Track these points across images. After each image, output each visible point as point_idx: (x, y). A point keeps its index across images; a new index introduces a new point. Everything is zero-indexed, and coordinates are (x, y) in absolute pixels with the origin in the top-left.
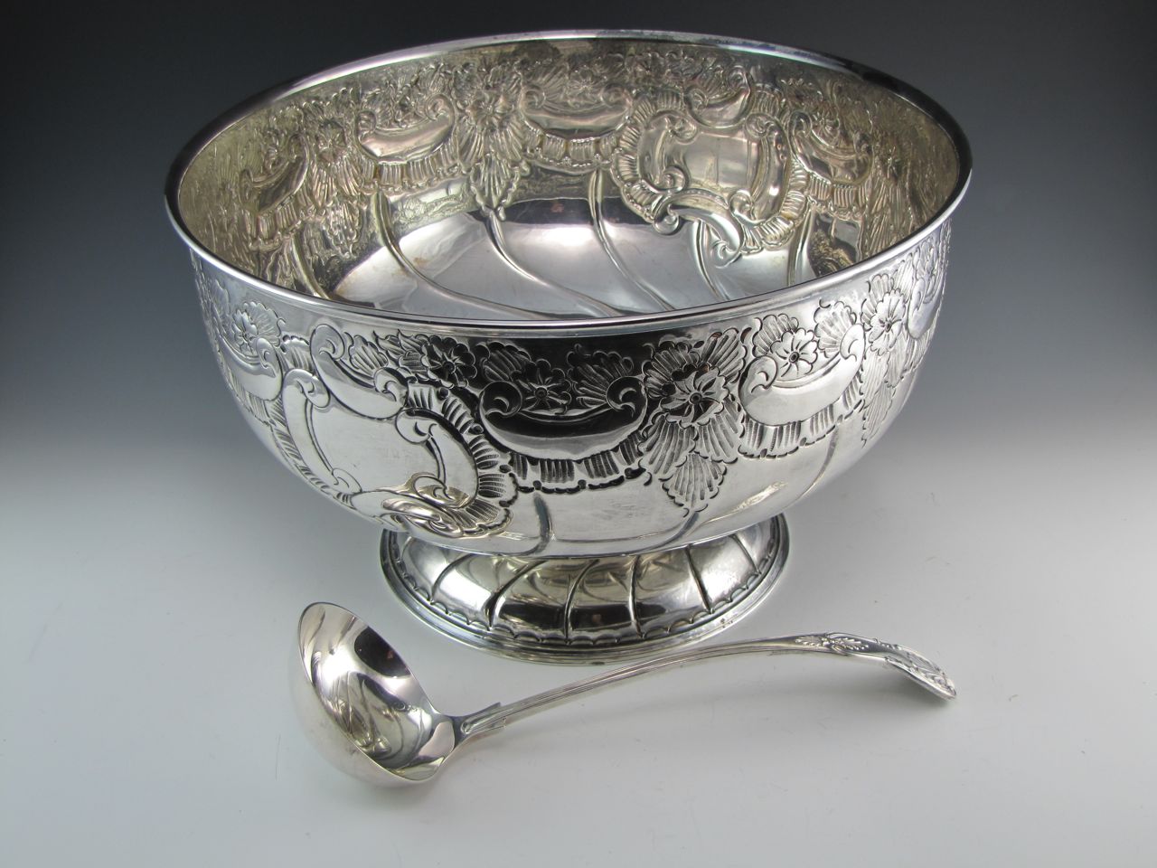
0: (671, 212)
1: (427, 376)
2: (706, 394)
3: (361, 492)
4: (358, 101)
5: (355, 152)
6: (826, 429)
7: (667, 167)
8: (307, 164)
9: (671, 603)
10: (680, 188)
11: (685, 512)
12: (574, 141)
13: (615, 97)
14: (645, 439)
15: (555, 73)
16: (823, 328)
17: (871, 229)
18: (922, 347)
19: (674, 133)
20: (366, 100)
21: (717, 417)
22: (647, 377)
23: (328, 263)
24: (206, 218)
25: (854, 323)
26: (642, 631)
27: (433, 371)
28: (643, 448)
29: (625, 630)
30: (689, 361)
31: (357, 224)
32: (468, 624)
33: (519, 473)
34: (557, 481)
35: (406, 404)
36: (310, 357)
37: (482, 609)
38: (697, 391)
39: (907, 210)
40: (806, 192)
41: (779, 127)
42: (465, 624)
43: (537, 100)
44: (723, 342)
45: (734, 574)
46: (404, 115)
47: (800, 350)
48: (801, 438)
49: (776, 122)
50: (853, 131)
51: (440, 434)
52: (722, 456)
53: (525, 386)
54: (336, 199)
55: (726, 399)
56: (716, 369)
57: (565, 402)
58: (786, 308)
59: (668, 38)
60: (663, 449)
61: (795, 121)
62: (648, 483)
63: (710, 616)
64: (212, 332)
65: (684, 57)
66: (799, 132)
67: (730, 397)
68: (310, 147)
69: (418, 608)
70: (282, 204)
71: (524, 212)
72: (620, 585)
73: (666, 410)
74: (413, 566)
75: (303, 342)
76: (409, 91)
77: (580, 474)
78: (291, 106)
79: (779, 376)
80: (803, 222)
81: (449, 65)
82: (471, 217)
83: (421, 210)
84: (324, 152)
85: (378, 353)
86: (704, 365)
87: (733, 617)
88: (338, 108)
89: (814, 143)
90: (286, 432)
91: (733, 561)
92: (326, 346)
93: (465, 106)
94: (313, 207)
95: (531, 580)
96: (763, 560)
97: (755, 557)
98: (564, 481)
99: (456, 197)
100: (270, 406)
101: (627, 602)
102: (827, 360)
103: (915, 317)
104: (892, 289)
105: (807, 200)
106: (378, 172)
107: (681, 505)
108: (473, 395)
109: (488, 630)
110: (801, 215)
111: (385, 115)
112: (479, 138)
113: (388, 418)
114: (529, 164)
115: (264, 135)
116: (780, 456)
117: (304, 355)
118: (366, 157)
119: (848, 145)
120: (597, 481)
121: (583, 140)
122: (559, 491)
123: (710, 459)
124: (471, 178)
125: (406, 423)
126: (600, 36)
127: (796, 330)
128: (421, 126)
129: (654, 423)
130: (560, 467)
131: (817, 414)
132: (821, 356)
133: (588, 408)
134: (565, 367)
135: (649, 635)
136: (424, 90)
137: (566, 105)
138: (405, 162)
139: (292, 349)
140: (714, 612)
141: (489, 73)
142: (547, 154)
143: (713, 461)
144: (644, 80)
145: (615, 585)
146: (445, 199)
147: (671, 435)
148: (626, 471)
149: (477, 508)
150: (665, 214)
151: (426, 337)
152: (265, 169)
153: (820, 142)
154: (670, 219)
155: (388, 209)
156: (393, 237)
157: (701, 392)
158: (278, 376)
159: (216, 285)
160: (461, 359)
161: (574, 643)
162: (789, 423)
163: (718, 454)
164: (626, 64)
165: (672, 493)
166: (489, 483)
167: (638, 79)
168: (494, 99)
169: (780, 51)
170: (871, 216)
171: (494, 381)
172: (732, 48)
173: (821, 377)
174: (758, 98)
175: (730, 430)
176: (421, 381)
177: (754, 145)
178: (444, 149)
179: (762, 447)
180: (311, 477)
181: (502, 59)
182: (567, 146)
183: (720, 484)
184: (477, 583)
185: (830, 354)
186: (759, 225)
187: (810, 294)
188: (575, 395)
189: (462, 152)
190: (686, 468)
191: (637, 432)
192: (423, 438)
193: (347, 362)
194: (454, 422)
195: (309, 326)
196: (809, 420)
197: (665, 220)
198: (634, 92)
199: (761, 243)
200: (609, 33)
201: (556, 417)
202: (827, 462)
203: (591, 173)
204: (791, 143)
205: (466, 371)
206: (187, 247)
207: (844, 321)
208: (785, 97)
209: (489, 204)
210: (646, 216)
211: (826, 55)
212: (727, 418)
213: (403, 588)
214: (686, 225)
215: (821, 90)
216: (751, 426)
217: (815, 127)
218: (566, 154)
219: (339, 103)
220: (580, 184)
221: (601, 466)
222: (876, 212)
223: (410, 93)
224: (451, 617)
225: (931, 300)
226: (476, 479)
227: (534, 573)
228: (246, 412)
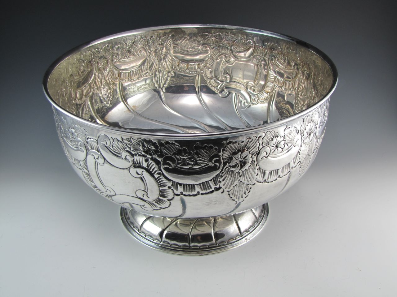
0: (225, 90)
1: (141, 153)
2: (245, 160)
3: (116, 195)
4: (113, 50)
5: (111, 67)
6: (287, 172)
7: (224, 74)
8: (94, 72)
9: (227, 233)
10: (228, 81)
11: (236, 202)
12: (190, 64)
13: (205, 49)
14: (222, 177)
15: (184, 40)
16: (287, 136)
17: (298, 97)
18: (320, 141)
19: (226, 61)
20: (116, 49)
21: (248, 168)
22: (223, 154)
23: (102, 108)
24: (58, 92)
25: (298, 134)
26: (217, 243)
27: (144, 152)
28: (221, 180)
29: (211, 243)
30: (239, 148)
31: (112, 94)
32: (153, 240)
33: (175, 189)
34: (189, 192)
35: (133, 163)
36: (97, 145)
37: (158, 235)
38: (241, 159)
39: (312, 90)
40: (274, 83)
41: (264, 60)
42: (152, 240)
43: (177, 49)
44: (251, 141)
45: (250, 222)
46: (129, 54)
47: (279, 144)
48: (278, 175)
49: (264, 58)
50: (291, 61)
51: (146, 175)
52: (250, 182)
53: (178, 157)
54: (105, 85)
55: (252, 162)
56: (248, 151)
57: (193, 163)
58: (274, 129)
59: (225, 28)
60: (228, 180)
61: (270, 58)
62: (222, 193)
63: (241, 237)
64: (60, 135)
65: (230, 34)
66: (271, 62)
67: (253, 161)
68: (95, 66)
69: (135, 234)
70: (85, 87)
71: (172, 89)
72: (208, 226)
73: (230, 166)
74: (133, 219)
75: (95, 140)
76: (131, 45)
77: (198, 189)
78: (88, 51)
79: (271, 153)
80: (273, 94)
81: (146, 37)
82: (153, 91)
83: (136, 89)
84: (100, 67)
85: (123, 145)
86: (244, 150)
87: (250, 237)
88: (105, 52)
89: (278, 66)
90: (88, 173)
91: (249, 217)
92: (103, 141)
93: (151, 51)
94: (96, 88)
95: (176, 224)
96: (260, 216)
97: (257, 215)
98: (192, 191)
99: (148, 84)
100: (82, 163)
101: (212, 232)
102: (288, 147)
103: (318, 130)
104: (311, 121)
105: (274, 86)
106: (120, 75)
107: (234, 200)
108: (158, 161)
109: (161, 243)
110: (272, 91)
111: (122, 54)
112: (156, 63)
113: (127, 169)
114: (174, 72)
115: (78, 62)
116: (270, 182)
117: (95, 145)
118: (115, 69)
119: (290, 67)
120: (204, 192)
121: (193, 64)
122: (190, 195)
123: (245, 184)
124: (153, 77)
125: (133, 170)
126: (200, 27)
127: (277, 137)
128: (135, 58)
129: (225, 171)
130: (190, 187)
131: (284, 167)
132: (286, 146)
133: (201, 165)
134: (193, 151)
135: (220, 245)
136: (137, 45)
137: (187, 51)
138: (129, 71)
139: (90, 142)
140: (243, 236)
141: (160, 39)
142: (181, 68)
143: (246, 184)
144: (216, 42)
145: (206, 226)
146: (144, 85)
147: (232, 175)
148: (215, 188)
149: (159, 201)
150: (223, 90)
151: (141, 139)
152: (79, 74)
153: (279, 65)
154: (225, 92)
155: (123, 88)
156: (125, 99)
157: (243, 159)
158: (85, 151)
159: (62, 119)
160: (154, 147)
161: (192, 248)
162: (274, 170)
163: (248, 182)
164: (209, 37)
165: (231, 196)
166: (164, 193)
167: (214, 42)
168: (161, 49)
169: (265, 33)
170: (298, 92)
171: (166, 156)
172: (247, 31)
173: (286, 153)
174: (257, 50)
175: (253, 173)
176: (139, 155)
177: (256, 66)
178: (143, 66)
179: (264, 179)
180: (97, 189)
181: (165, 34)
182: (188, 66)
183: (249, 192)
184: (156, 225)
185: (289, 145)
186: (257, 94)
187: (283, 124)
188: (196, 160)
189: (150, 68)
190: (236, 187)
191: (219, 174)
192: (140, 176)
193: (111, 148)
194: (151, 170)
195: (97, 134)
196: (281, 169)
197: (223, 92)
198: (212, 47)
199: (258, 101)
200: (203, 26)
201: (189, 169)
202: (286, 184)
203: (196, 75)
204: (269, 65)
205: (156, 152)
206: (51, 104)
207: (294, 133)
208: (267, 49)
209: (159, 86)
210: (216, 91)
211: (282, 34)
212: (252, 169)
213: (129, 227)
214: (230, 94)
215: (280, 47)
216: (260, 172)
217: (278, 60)
218: (187, 69)
219: (106, 50)
220: (193, 79)
221: (205, 186)
222: (300, 91)
223: (131, 46)
224: (147, 238)
225: (324, 124)
226: (159, 191)
227: (177, 222)
228: (72, 164)
